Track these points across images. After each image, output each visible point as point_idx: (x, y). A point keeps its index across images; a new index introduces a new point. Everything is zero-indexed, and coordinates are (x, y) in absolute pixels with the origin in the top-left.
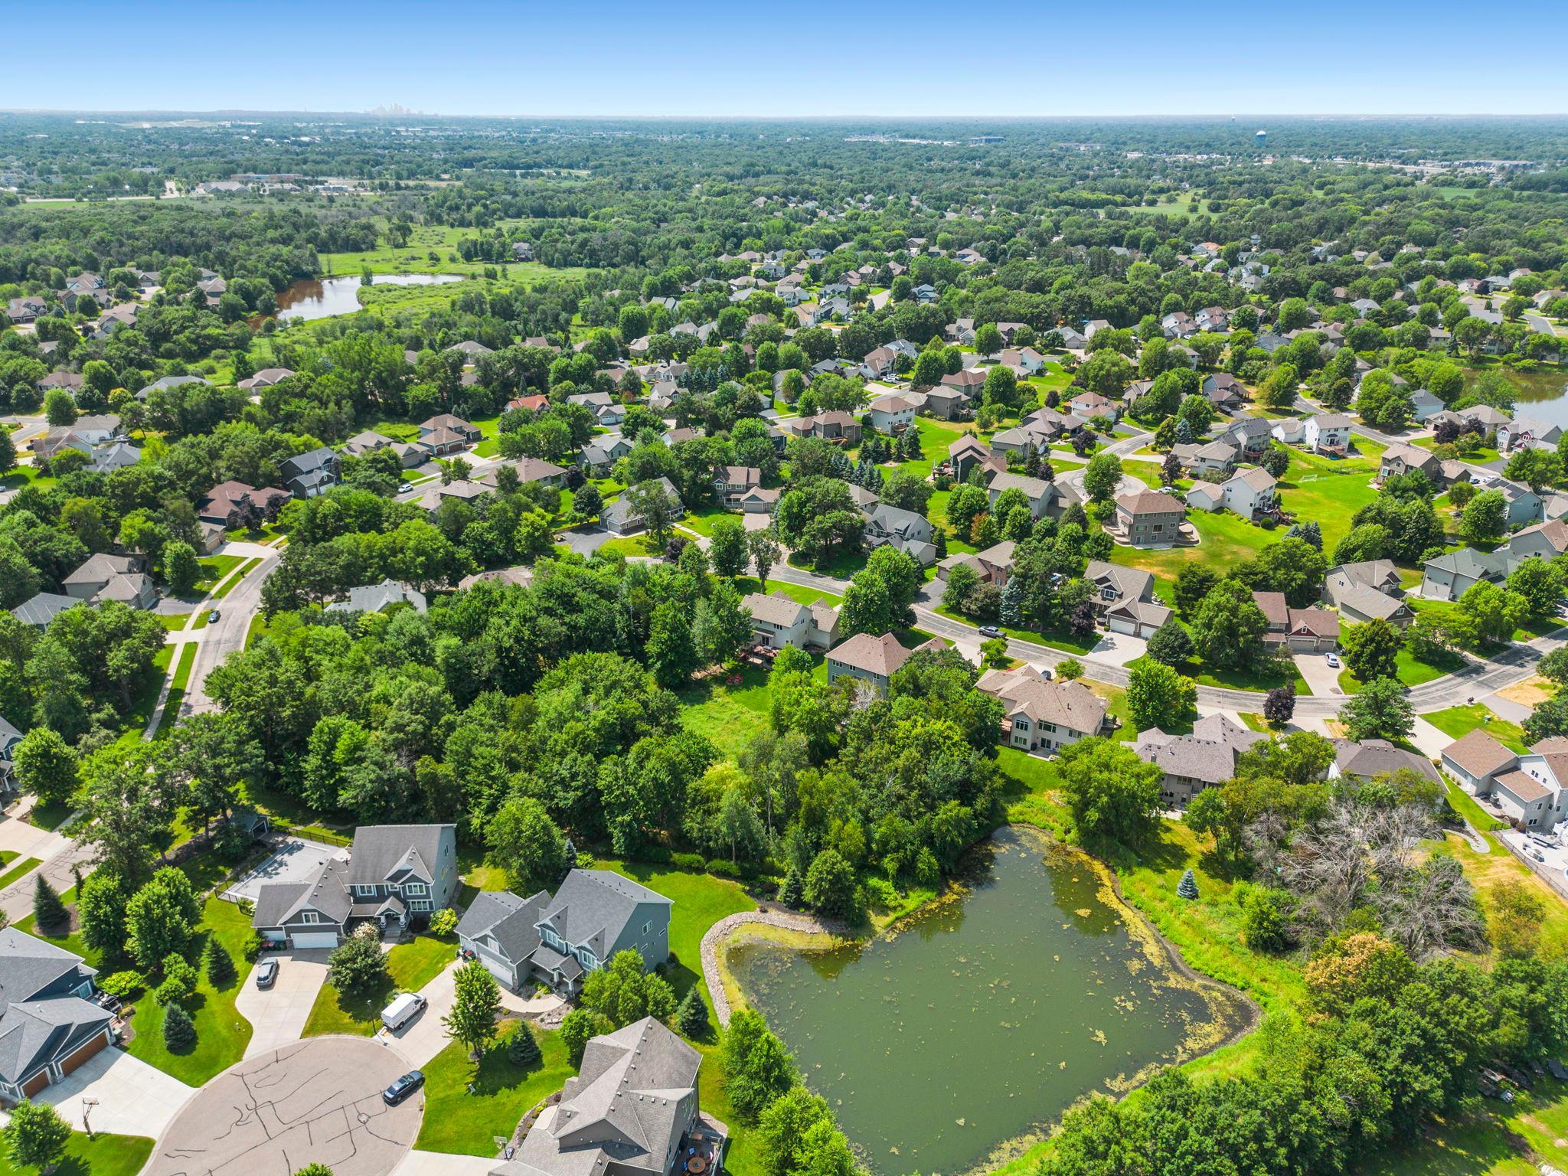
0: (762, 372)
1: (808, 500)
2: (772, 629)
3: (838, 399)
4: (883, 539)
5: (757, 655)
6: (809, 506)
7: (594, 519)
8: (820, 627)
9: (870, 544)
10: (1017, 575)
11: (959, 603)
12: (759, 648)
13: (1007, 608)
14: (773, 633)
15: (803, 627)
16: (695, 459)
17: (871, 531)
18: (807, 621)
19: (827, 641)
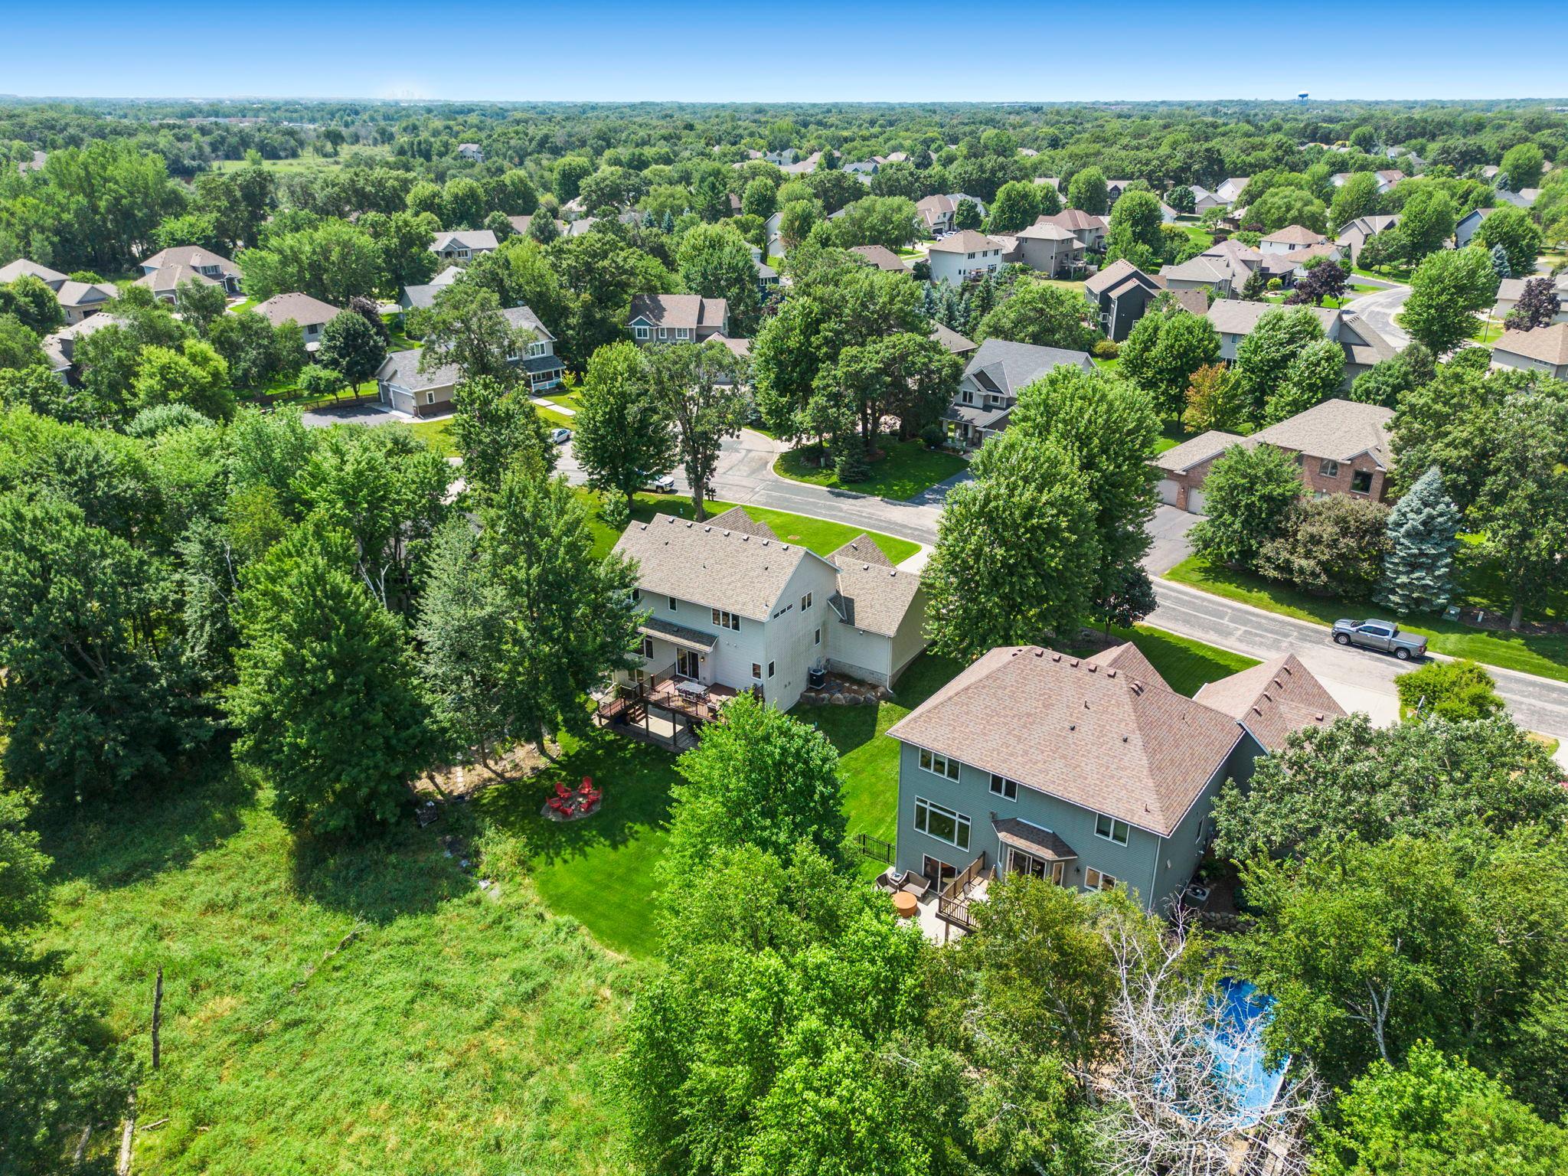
0: (751, 217)
1: (826, 315)
2: (707, 626)
3: (872, 228)
4: (996, 415)
5: (663, 709)
6: (828, 329)
7: (369, 389)
8: (864, 618)
9: (965, 427)
10: (1446, 466)
11: (1248, 554)
12: (667, 688)
13: (1412, 564)
14: (709, 639)
15: (808, 622)
16: (589, 268)
17: (968, 397)
18: (820, 602)
19: (882, 665)
